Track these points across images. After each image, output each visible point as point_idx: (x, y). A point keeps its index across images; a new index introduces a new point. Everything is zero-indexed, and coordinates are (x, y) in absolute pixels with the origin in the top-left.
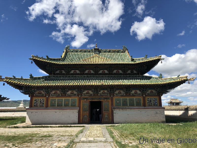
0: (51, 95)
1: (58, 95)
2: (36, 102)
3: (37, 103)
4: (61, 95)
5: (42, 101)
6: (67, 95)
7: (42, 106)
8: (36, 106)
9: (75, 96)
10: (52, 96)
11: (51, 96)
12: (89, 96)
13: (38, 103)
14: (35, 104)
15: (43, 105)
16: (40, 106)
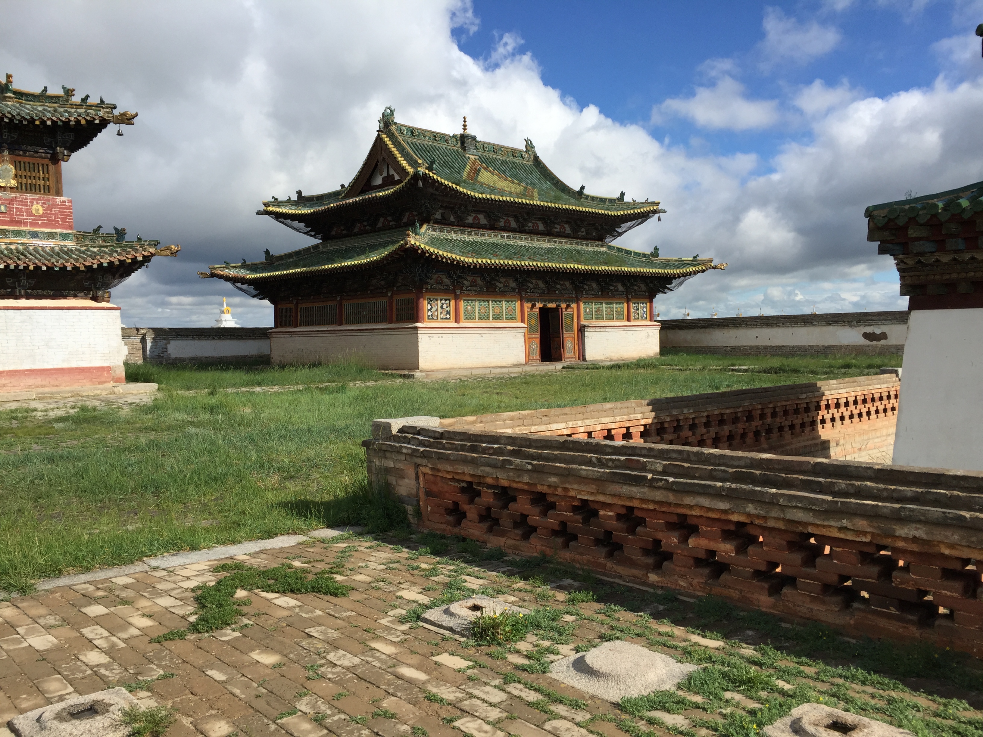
0: (464, 289)
1: (479, 289)
2: (431, 308)
3: (433, 310)
4: (485, 289)
5: (445, 306)
6: (497, 290)
7: (446, 318)
8: (433, 319)
9: (513, 294)
10: (466, 290)
11: (465, 292)
13: (437, 310)
14: (430, 313)
15: (448, 316)
16: (442, 319)
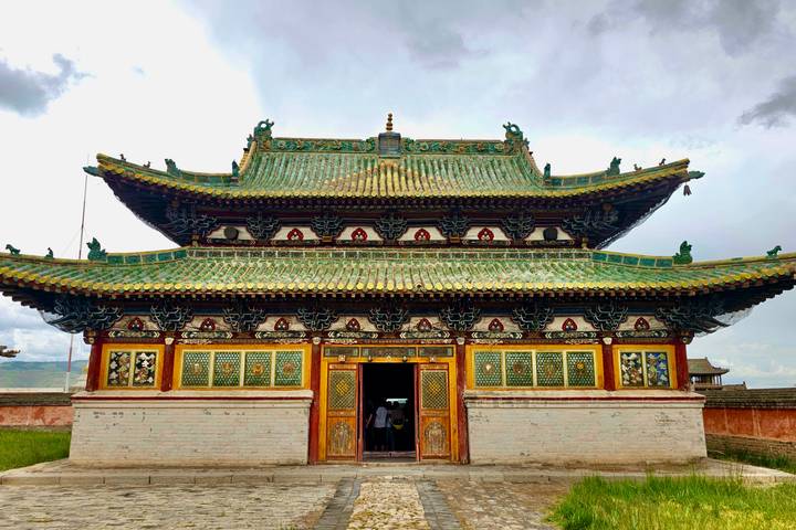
0: (184, 335)
1: (216, 335)
3: (122, 369)
4: (229, 335)
5: (145, 364)
6: (258, 336)
7: (147, 383)
8: (119, 384)
9: (295, 341)
10: (189, 338)
12: (356, 339)
15: (150, 380)
16: (135, 383)
